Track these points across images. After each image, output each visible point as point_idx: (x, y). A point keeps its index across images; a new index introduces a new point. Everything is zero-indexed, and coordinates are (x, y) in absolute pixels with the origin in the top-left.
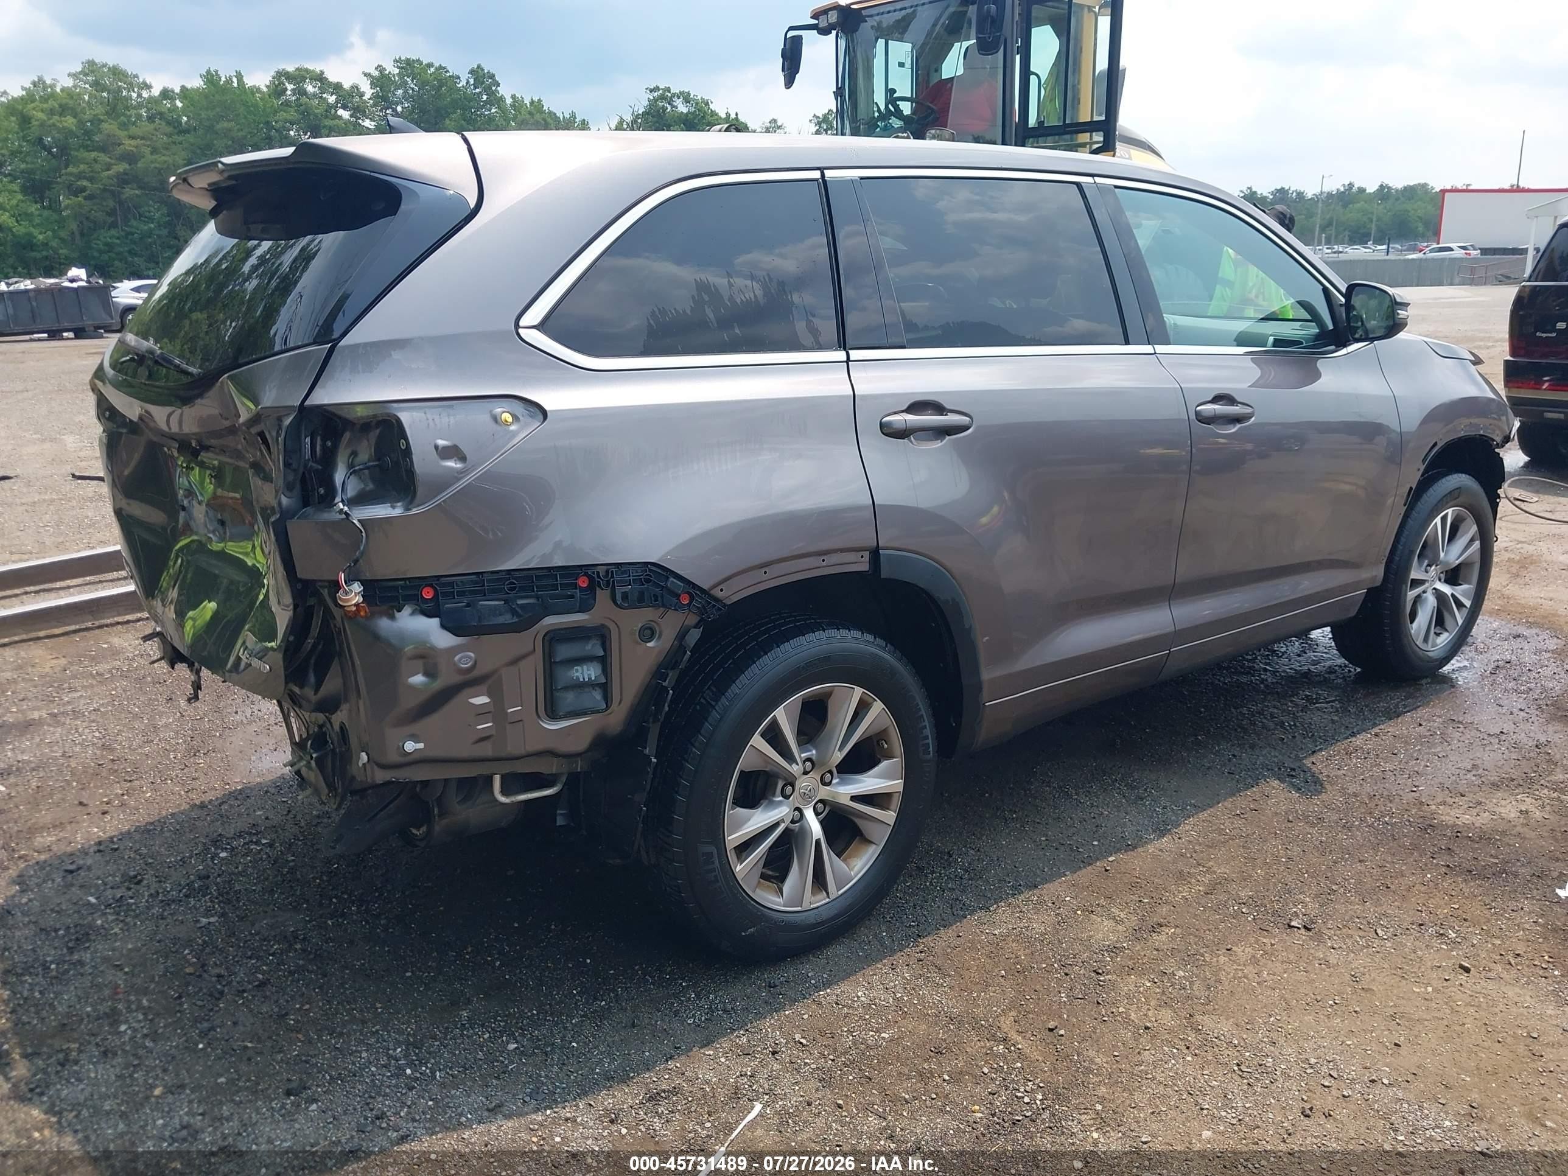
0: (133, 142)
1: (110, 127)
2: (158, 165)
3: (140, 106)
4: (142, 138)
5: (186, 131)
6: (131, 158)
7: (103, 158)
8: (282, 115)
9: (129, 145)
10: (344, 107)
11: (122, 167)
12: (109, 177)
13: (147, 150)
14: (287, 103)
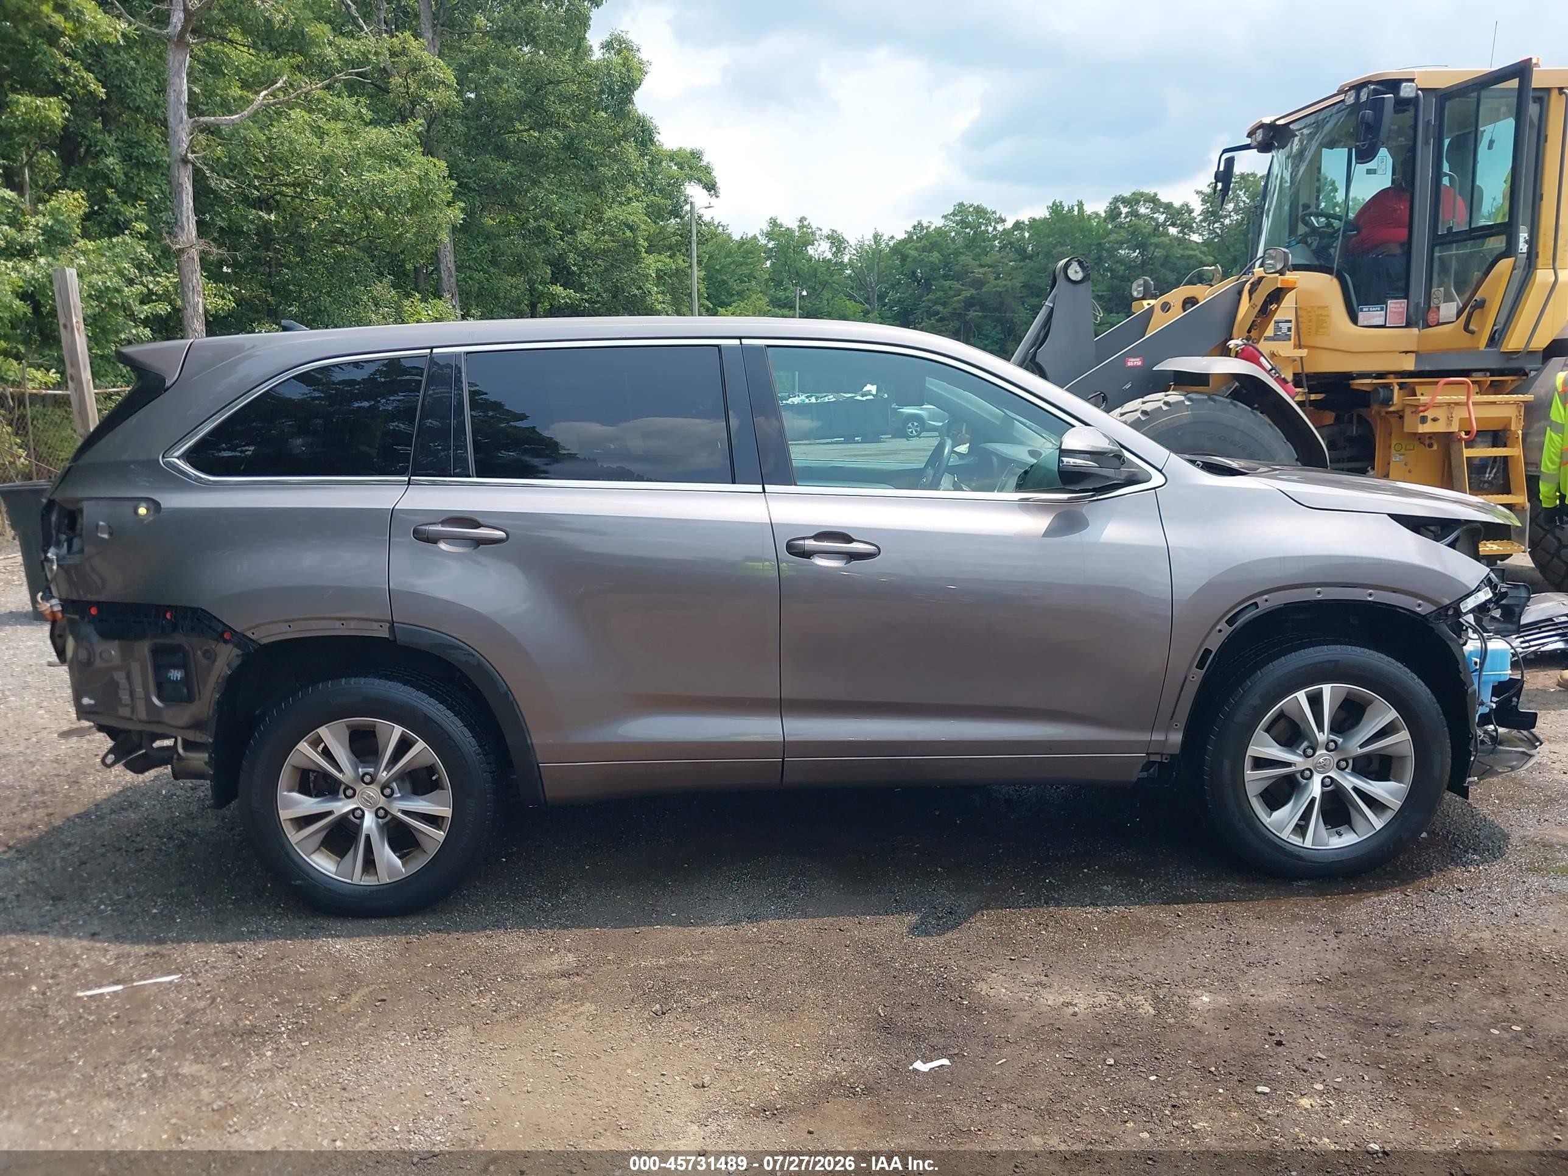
0: (982, 270)
1: (966, 259)
2: (998, 289)
3: (995, 237)
4: (989, 266)
5: (1030, 257)
6: (979, 284)
7: (957, 285)
8: (1113, 237)
9: (978, 273)
10: (1173, 225)
11: (971, 292)
12: (958, 302)
13: (992, 277)
14: (1121, 226)
